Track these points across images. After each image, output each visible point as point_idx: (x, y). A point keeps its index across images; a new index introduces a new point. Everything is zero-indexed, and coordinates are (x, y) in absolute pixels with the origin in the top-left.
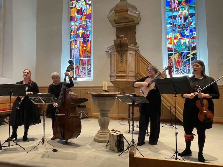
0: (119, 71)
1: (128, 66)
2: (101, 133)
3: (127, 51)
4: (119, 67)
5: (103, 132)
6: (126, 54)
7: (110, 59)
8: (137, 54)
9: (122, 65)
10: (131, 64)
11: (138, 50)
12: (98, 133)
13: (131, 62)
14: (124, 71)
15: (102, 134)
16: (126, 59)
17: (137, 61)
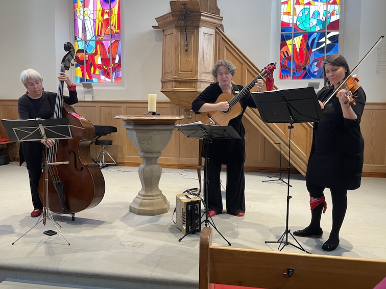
0: (181, 71)
1: (200, 60)
2: (143, 196)
3: (198, 27)
4: (181, 61)
5: (149, 194)
6: (195, 33)
7: (162, 43)
8: (219, 34)
9: (188, 57)
10: (205, 56)
11: (221, 25)
12: (139, 196)
13: (205, 53)
14: (191, 71)
15: (147, 198)
16: (195, 44)
17: (219, 50)
